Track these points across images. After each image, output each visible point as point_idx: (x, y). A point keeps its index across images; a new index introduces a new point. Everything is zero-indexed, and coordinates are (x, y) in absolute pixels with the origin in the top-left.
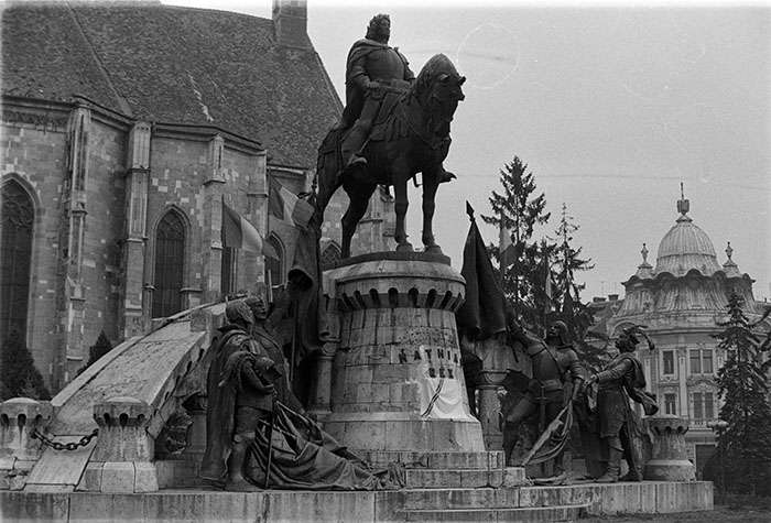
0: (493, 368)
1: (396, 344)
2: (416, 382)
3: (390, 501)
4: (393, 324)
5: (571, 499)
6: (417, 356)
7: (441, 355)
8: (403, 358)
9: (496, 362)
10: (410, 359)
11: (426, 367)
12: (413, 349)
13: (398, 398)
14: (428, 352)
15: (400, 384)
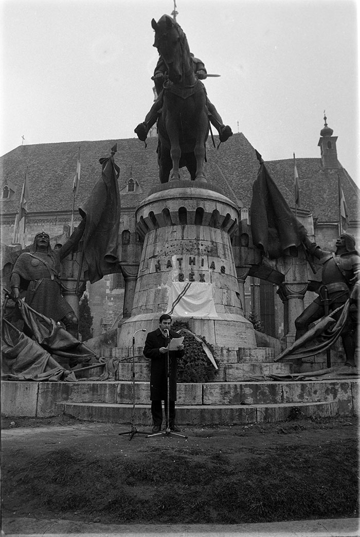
0: (295, 280)
1: (154, 257)
2: (166, 286)
3: (55, 392)
4: (155, 242)
5: (301, 396)
6: (169, 265)
7: (192, 262)
8: (158, 268)
9: (297, 275)
10: (163, 268)
11: (175, 273)
12: (167, 259)
13: (151, 303)
14: (180, 260)
15: (154, 290)
